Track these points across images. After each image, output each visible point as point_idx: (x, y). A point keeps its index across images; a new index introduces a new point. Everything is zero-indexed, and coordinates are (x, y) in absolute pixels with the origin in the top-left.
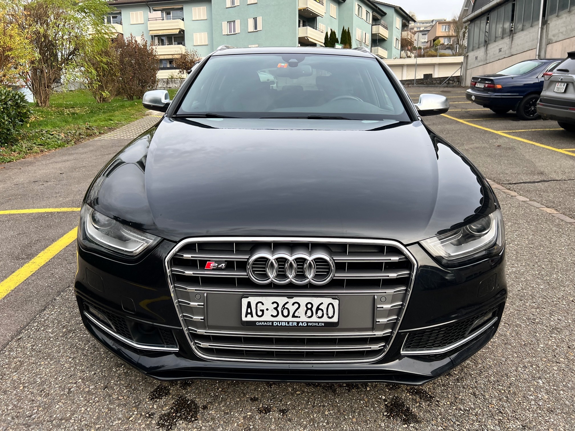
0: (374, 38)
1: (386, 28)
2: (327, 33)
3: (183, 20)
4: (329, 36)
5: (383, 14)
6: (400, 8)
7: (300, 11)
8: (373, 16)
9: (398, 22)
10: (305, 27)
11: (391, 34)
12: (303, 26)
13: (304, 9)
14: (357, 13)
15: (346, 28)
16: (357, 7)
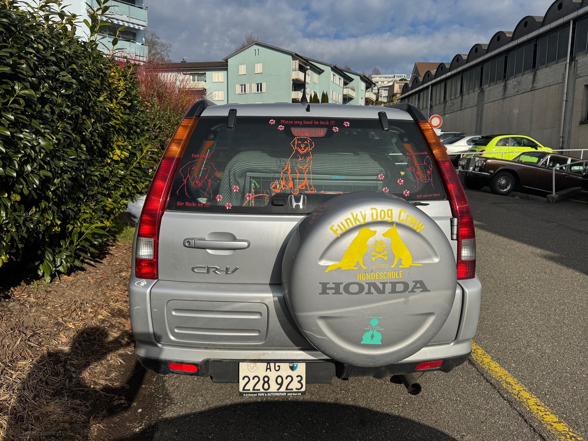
0: (345, 97)
1: (354, 90)
2: (311, 95)
3: (205, 81)
4: (313, 97)
5: (351, 80)
6: (364, 76)
7: (293, 80)
8: (344, 81)
9: (363, 85)
10: (296, 92)
11: (358, 95)
12: (295, 90)
13: (296, 80)
14: (332, 80)
15: (325, 92)
16: (332, 75)
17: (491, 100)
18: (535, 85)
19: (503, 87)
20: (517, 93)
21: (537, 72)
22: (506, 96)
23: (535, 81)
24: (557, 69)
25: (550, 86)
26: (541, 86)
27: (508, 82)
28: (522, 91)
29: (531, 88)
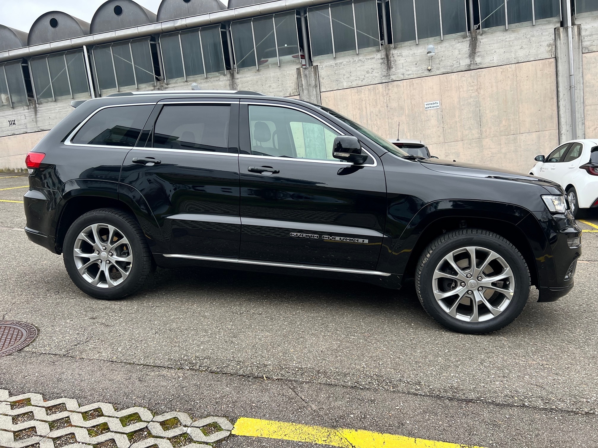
17: (345, 85)
18: (478, 60)
19: (381, 61)
20: (427, 73)
21: (479, 37)
22: (393, 77)
23: (478, 54)
24: (533, 36)
25: (518, 63)
26: (495, 62)
27: (394, 52)
28: (443, 70)
29: (470, 65)
